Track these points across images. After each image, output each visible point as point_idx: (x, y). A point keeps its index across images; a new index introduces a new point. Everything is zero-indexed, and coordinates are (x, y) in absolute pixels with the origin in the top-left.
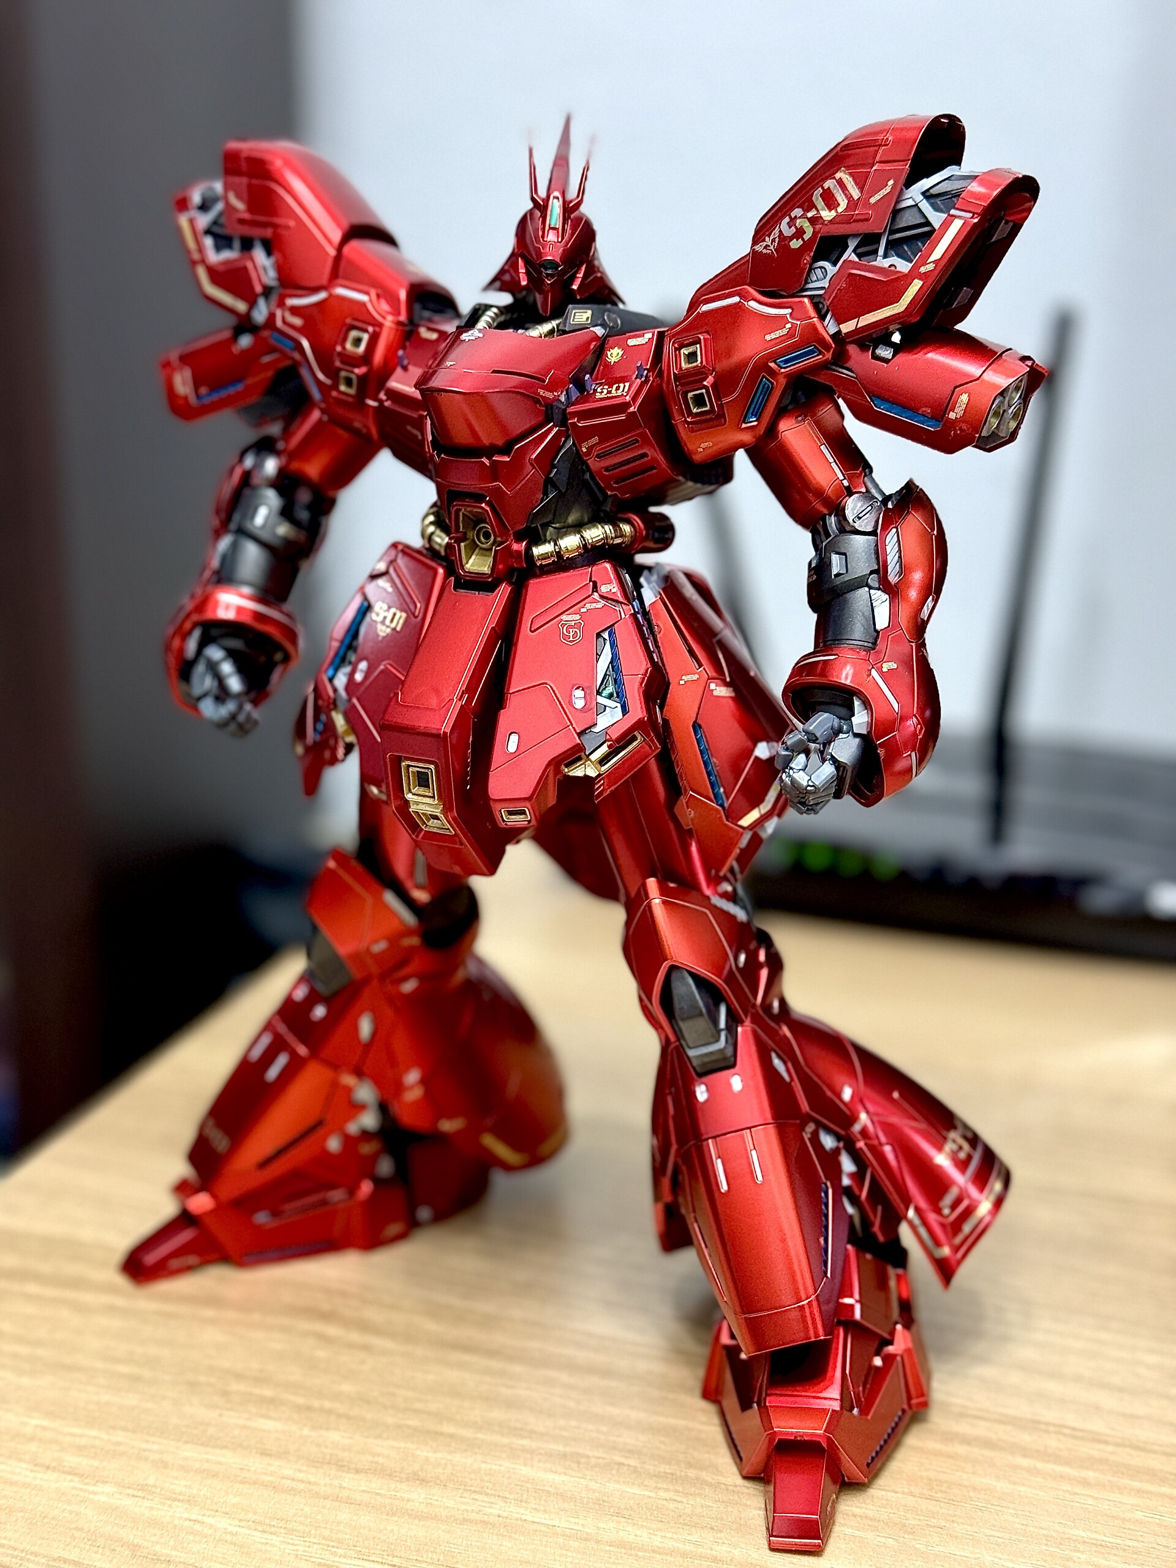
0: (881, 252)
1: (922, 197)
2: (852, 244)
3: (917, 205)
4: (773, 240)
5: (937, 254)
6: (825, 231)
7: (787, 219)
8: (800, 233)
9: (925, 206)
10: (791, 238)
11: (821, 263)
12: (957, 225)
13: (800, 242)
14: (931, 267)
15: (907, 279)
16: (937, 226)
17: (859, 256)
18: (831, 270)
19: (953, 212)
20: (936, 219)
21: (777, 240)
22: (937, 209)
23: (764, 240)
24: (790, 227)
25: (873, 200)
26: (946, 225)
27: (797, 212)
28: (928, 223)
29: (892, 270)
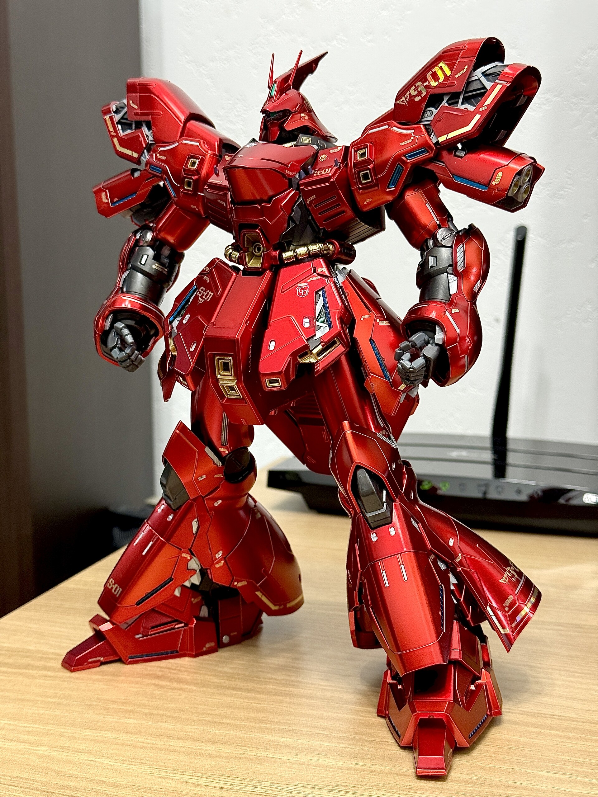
0: (460, 102)
1: (481, 75)
2: (446, 99)
3: (479, 79)
4: (406, 98)
5: (488, 102)
6: (432, 92)
7: (414, 87)
8: (420, 93)
9: (483, 79)
10: (415, 96)
11: (430, 109)
12: (499, 87)
13: (420, 98)
14: (485, 108)
15: (473, 114)
16: (488, 88)
17: (449, 104)
18: (435, 111)
19: (497, 81)
20: (488, 85)
21: (408, 97)
22: (489, 80)
23: (402, 98)
24: (415, 91)
25: (457, 76)
26: (493, 88)
27: (419, 83)
28: (484, 88)
29: (466, 110)
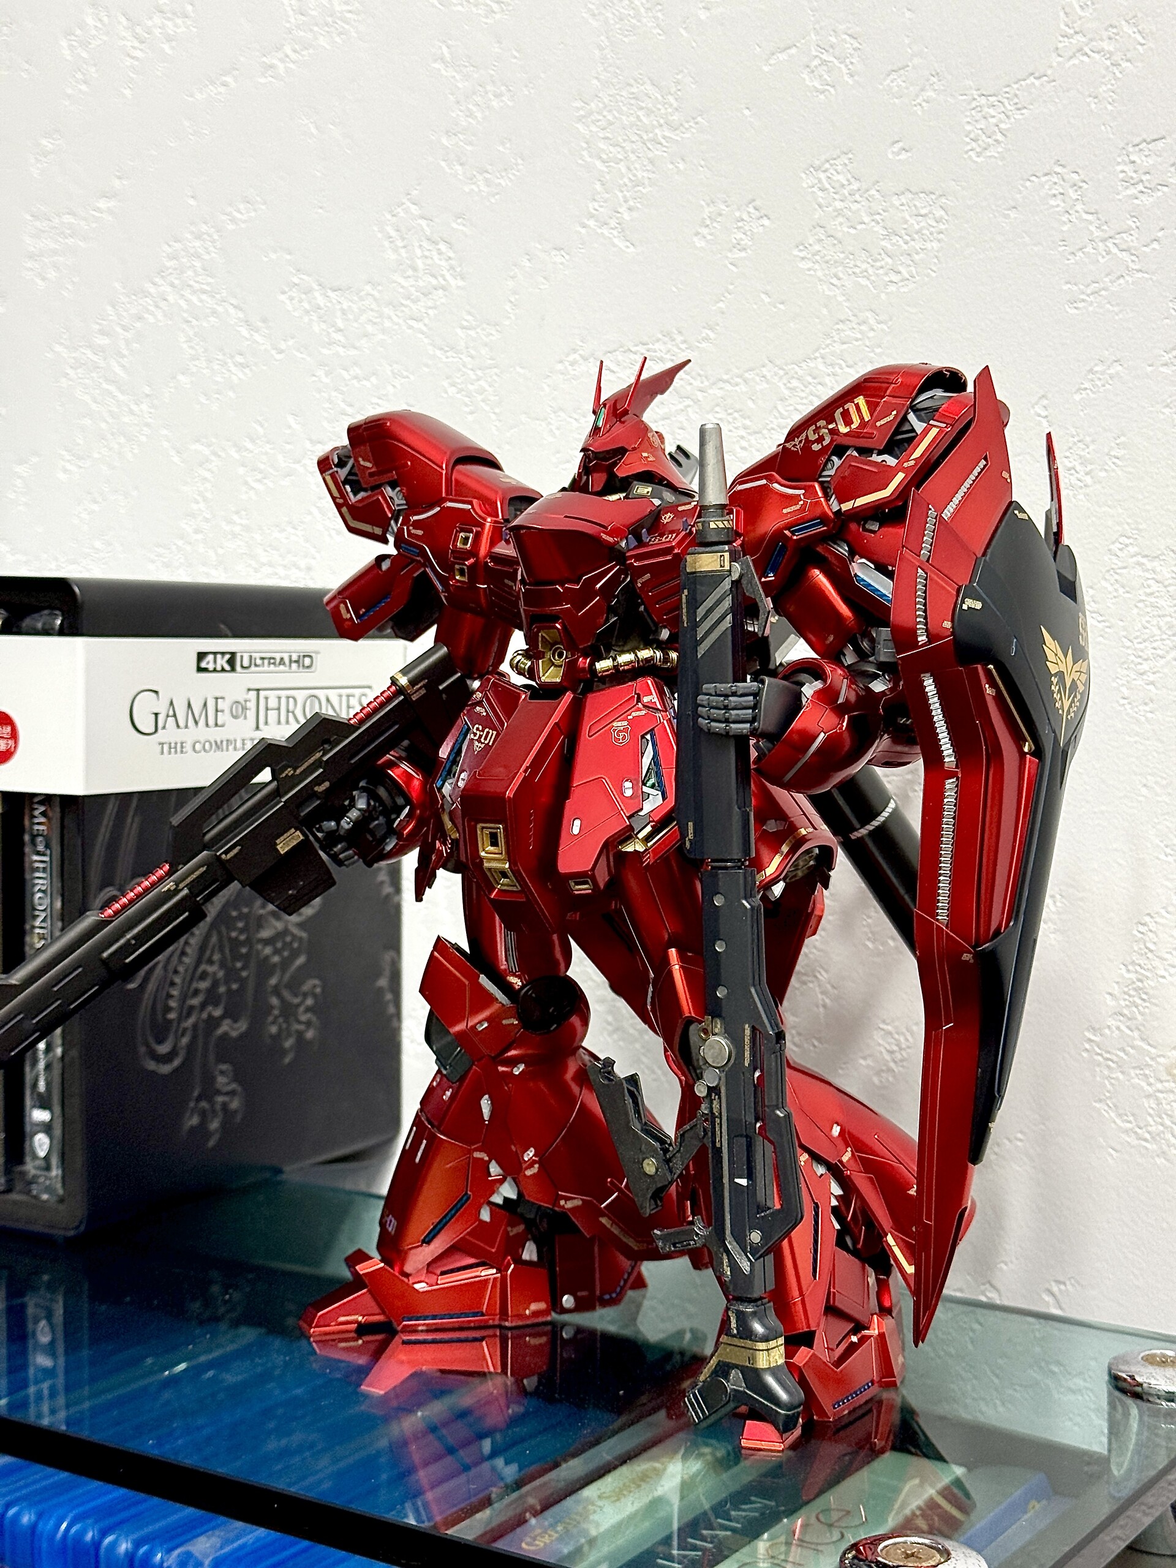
4: (800, 442)
7: (812, 428)
8: (821, 439)
9: (912, 417)
10: (813, 442)
13: (821, 445)
15: (895, 471)
18: (837, 462)
21: (803, 442)
24: (814, 434)
25: (879, 423)
27: (820, 424)
29: (882, 465)
